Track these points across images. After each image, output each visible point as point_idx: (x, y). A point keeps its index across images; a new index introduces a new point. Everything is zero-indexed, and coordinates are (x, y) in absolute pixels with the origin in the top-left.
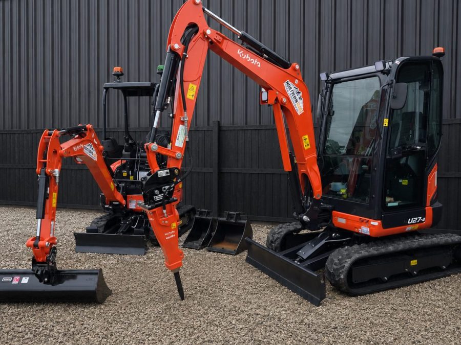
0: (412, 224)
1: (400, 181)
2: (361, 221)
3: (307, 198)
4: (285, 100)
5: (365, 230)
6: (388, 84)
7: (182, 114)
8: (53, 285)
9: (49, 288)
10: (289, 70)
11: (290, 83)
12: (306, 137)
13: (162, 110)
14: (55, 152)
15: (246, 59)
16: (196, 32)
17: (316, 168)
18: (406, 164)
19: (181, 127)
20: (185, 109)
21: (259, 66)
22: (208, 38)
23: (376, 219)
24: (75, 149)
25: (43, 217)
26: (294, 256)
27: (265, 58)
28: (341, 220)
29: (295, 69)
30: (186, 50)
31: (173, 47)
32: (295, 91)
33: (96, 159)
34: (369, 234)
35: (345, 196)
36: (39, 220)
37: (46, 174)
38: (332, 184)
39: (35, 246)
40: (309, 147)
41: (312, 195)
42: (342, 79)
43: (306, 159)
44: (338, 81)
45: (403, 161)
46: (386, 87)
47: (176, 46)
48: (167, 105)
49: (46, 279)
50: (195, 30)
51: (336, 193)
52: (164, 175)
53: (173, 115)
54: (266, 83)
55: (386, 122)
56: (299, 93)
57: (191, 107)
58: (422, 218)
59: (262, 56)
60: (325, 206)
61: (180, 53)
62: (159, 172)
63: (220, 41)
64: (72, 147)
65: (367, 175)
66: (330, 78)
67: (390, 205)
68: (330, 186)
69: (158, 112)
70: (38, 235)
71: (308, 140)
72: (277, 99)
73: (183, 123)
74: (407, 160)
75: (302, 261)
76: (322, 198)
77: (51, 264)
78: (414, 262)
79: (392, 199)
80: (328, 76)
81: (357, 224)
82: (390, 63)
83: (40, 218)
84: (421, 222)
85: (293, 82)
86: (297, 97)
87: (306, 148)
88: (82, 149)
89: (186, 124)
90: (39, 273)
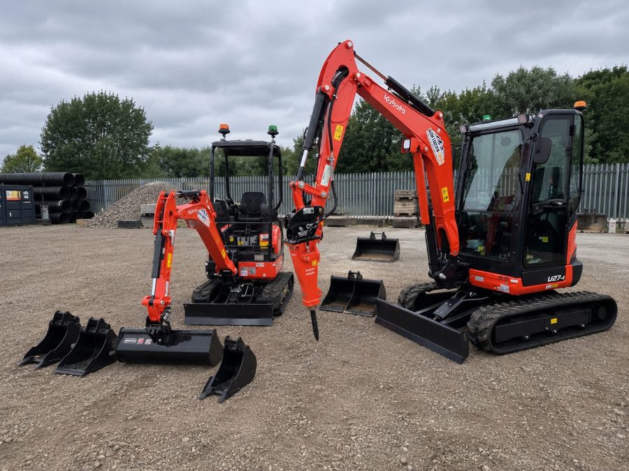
0: (552, 282)
1: (540, 238)
2: (500, 279)
3: (443, 255)
4: (426, 149)
5: (504, 288)
6: (531, 138)
7: (328, 154)
8: (167, 346)
9: (163, 348)
10: (433, 118)
11: (433, 132)
12: (446, 189)
13: (310, 149)
14: (171, 213)
15: (392, 105)
16: (346, 75)
17: (454, 223)
18: (546, 221)
19: (327, 166)
20: (332, 149)
21: (404, 113)
22: (357, 81)
23: (516, 277)
24: (190, 212)
25: (158, 277)
26: (430, 314)
27: (410, 105)
28: (479, 278)
29: (438, 118)
30: (335, 92)
31: (324, 88)
32: (437, 139)
33: (208, 225)
34: (508, 292)
35: (483, 254)
36: (155, 279)
37: (162, 235)
38: (470, 241)
39: (151, 304)
40: (448, 200)
41: (448, 251)
42: (482, 132)
43: (444, 212)
44: (478, 133)
45: (543, 217)
46: (529, 142)
47: (327, 88)
48: (315, 145)
49: (160, 340)
50: (346, 72)
51: (472, 250)
52: (309, 212)
53: (319, 155)
54: (410, 130)
55: (528, 177)
56: (441, 142)
57: (337, 148)
58: (562, 277)
59: (407, 103)
60: (462, 263)
61: (329, 94)
62: (305, 209)
63: (369, 85)
64: (187, 210)
65: (506, 234)
66: (469, 131)
67: (530, 262)
68: (467, 244)
69: (306, 152)
70: (153, 294)
71: (447, 193)
72: (419, 148)
73: (328, 162)
74: (547, 217)
75: (440, 320)
76: (458, 255)
77: (164, 324)
78: (554, 321)
79: (532, 257)
80: (467, 128)
81: (495, 282)
82: (534, 116)
83: (155, 277)
84: (560, 280)
85: (436, 131)
86: (439, 146)
87: (445, 201)
88: (195, 214)
89: (332, 164)
90: (152, 333)
